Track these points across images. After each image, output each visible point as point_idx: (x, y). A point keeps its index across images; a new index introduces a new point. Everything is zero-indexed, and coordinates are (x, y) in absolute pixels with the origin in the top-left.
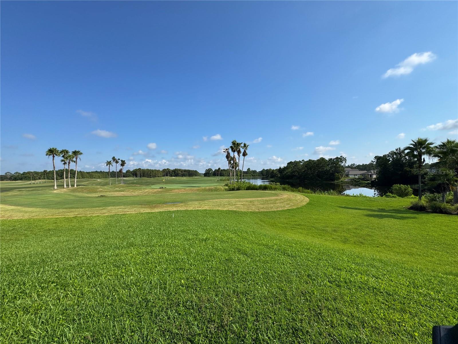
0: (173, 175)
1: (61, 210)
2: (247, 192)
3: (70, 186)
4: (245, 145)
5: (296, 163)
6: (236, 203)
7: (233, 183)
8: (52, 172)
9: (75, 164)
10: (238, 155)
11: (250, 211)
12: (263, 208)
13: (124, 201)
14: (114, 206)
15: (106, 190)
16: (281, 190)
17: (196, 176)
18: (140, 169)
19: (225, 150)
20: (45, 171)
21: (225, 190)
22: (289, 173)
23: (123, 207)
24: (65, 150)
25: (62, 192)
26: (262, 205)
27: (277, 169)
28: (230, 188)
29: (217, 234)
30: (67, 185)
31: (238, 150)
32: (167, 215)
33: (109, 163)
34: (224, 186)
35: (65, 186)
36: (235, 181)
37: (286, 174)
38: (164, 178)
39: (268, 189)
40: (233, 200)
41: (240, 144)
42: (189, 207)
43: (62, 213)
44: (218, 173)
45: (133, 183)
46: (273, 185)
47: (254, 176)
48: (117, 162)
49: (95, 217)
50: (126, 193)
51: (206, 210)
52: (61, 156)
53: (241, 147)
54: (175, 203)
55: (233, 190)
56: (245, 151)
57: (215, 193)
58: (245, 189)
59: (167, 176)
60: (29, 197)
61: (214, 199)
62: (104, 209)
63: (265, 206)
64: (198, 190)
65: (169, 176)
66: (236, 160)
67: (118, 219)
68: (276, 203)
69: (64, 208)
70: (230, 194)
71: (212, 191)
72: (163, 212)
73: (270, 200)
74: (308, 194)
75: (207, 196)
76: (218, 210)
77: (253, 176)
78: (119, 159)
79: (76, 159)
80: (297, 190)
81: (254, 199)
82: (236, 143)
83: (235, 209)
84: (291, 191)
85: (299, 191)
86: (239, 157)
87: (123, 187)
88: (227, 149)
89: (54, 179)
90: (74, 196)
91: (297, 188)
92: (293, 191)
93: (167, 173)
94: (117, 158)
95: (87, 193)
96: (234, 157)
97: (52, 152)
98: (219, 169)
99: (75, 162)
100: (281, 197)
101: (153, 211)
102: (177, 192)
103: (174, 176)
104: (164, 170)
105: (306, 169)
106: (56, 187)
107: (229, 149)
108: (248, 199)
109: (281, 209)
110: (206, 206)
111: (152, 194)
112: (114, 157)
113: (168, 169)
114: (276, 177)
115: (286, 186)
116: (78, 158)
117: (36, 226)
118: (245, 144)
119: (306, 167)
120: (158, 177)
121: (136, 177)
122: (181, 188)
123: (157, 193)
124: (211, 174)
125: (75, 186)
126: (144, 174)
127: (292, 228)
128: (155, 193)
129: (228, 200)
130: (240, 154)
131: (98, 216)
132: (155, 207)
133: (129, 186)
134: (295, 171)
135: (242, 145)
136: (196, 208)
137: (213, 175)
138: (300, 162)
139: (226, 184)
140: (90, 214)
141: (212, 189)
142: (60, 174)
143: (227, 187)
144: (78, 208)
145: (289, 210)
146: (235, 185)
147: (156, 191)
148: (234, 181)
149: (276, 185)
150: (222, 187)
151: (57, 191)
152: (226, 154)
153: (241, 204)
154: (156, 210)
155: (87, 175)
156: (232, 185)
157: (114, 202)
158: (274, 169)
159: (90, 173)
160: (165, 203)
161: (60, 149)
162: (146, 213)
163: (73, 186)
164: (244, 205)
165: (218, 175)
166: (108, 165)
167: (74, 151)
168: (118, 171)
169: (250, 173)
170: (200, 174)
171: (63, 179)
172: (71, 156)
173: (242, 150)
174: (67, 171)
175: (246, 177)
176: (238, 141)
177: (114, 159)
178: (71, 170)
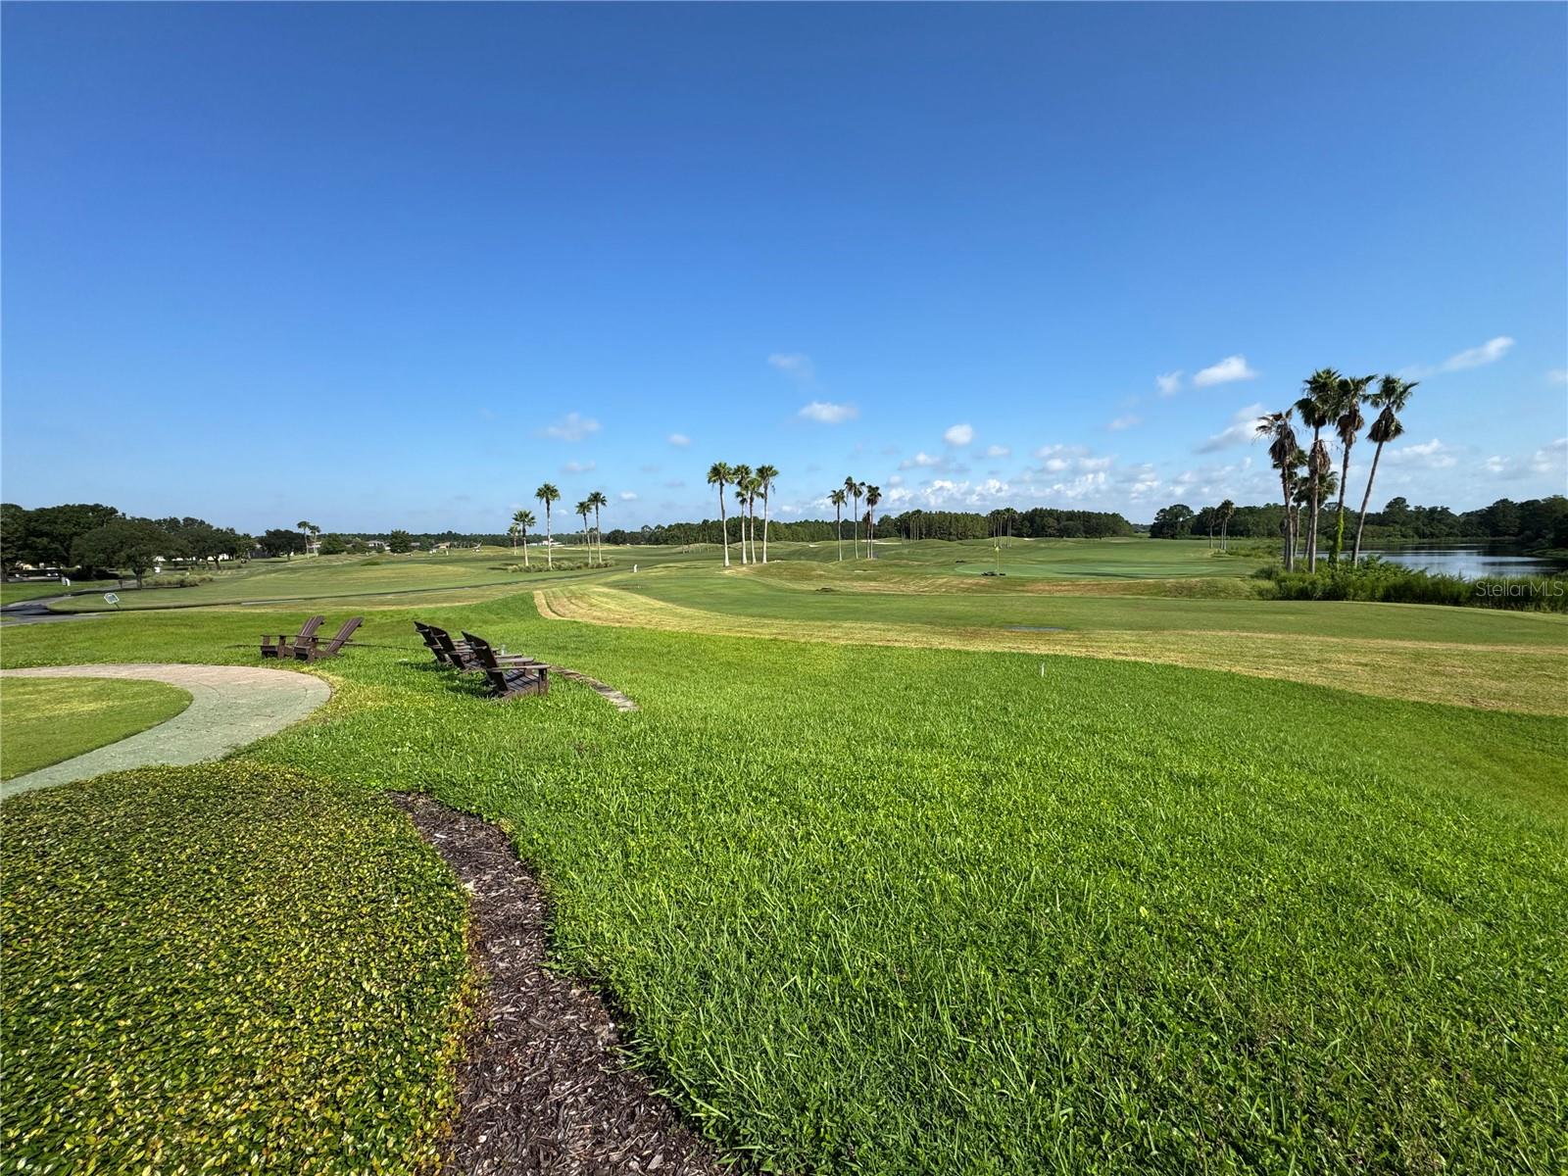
0: (1025, 530)
1: (744, 620)
2: (1394, 610)
3: (754, 560)
4: (1389, 386)
6: (1327, 656)
7: (1304, 567)
8: (717, 525)
9: (762, 501)
10: (1344, 440)
11: (1415, 698)
12: (1507, 694)
13: (882, 609)
14: (857, 620)
15: (831, 575)
17: (1115, 533)
18: (919, 511)
19: (1264, 423)
20: (705, 522)
21: (1260, 594)
23: (879, 625)
24: (743, 467)
25: (740, 576)
26: (1500, 678)
28: (1290, 590)
29: (1252, 771)
30: (748, 559)
31: (1343, 413)
32: (1021, 667)
33: (838, 497)
34: (1252, 577)
35: (745, 561)
38: (995, 539)
40: (1311, 643)
41: (1359, 384)
42: (1099, 647)
43: (746, 626)
44: (1222, 522)
45: (899, 557)
47: (1432, 535)
48: (858, 494)
49: (817, 644)
50: (882, 584)
51: (1176, 668)
52: (736, 481)
53: (1366, 398)
55: (1304, 595)
56: (1387, 417)
57: (1209, 602)
58: (1380, 593)
59: (1005, 534)
60: (683, 583)
61: (1207, 627)
62: (834, 627)
64: (1127, 589)
65: (1013, 535)
66: (1326, 462)
67: (876, 657)
71: (1190, 597)
72: (1003, 654)
73: (1554, 657)
75: (1173, 613)
76: (1231, 677)
77: (1423, 536)
78: (863, 484)
79: (766, 488)
81: (1438, 646)
82: (1335, 384)
83: (1321, 682)
86: (1348, 446)
87: (874, 567)
88: (1278, 417)
89: (722, 542)
90: (764, 585)
93: (1006, 523)
94: (856, 481)
95: (790, 580)
96: (1318, 448)
97: (718, 473)
98: (1227, 504)
99: (762, 496)
101: (971, 648)
102: (1044, 591)
103: (1029, 537)
104: (996, 514)
106: (727, 563)
107: (1289, 414)
108: (1401, 644)
110: (1173, 651)
111: (960, 593)
112: (849, 479)
113: (1008, 510)
116: (769, 486)
117: (704, 651)
118: (1394, 381)
120: (975, 537)
121: (908, 537)
122: (1057, 579)
123: (976, 591)
124: (1182, 527)
125: (765, 561)
126: (929, 527)
128: (968, 590)
129: (1280, 636)
130: (1357, 434)
131: (823, 644)
132: (975, 635)
133: (891, 565)
135: (1374, 388)
136: (1126, 655)
137: (1192, 533)
139: (1263, 571)
140: (804, 635)
141: (1190, 588)
142: (735, 529)
143: (1267, 584)
144: (776, 618)
146: (1314, 575)
147: (973, 584)
148: (1310, 561)
150: (1241, 584)
151: (730, 571)
152: (1272, 437)
153: (1359, 664)
154: (982, 646)
155: (787, 532)
156: (1300, 575)
157: (856, 610)
160: (1009, 625)
161: (732, 465)
162: (949, 650)
163: (759, 559)
164: (1376, 668)
165: (1217, 533)
166: (834, 503)
167: (760, 466)
168: (860, 519)
169: (1403, 524)
170: (1136, 529)
171: (741, 540)
172: (754, 481)
173: (1370, 415)
174: (748, 522)
175: (1383, 541)
176: (1347, 373)
177: (849, 483)
178: (755, 518)
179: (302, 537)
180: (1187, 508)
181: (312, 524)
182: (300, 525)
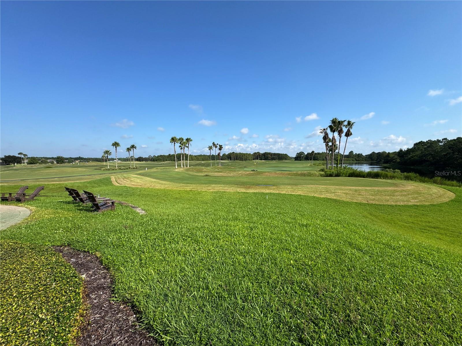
0: (263, 158)
1: (181, 184)
3: (185, 166)
4: (349, 123)
5: (431, 144)
6: (336, 191)
7: (331, 168)
8: (173, 156)
10: (339, 136)
11: (355, 201)
12: (374, 199)
13: (223, 181)
14: (216, 184)
15: (209, 171)
16: (401, 179)
17: (286, 159)
18: (234, 152)
19: (321, 131)
20: (169, 155)
21: (321, 175)
22: (416, 158)
24: (181, 138)
25: (181, 171)
26: (373, 196)
27: (395, 152)
28: (328, 174)
29: (318, 222)
30: (183, 166)
31: (339, 129)
32: (261, 196)
33: (210, 148)
34: (319, 171)
35: (182, 167)
36: (334, 166)
37: (410, 159)
38: (254, 161)
39: (382, 177)
40: (332, 188)
41: (343, 122)
42: (282, 190)
43: (182, 186)
44: (312, 157)
45: (228, 165)
46: (390, 172)
47: (359, 160)
48: (216, 147)
49: (204, 191)
50: (223, 173)
51: (301, 195)
52: (179, 142)
53: (344, 126)
54: (267, 186)
55: (331, 175)
56: (349, 130)
57: (309, 178)
58: (347, 175)
59: (257, 159)
60: (162, 173)
61: (308, 184)
62: (209, 186)
63: (377, 197)
64: (289, 174)
65: (259, 159)
66: (335, 142)
67: (221, 195)
68: (394, 196)
69: (183, 183)
70: (328, 180)
71: (304, 176)
72: (257, 193)
73: (384, 190)
74: (453, 187)
75: (300, 181)
76: (314, 197)
77: (357, 160)
78: (218, 144)
79: (188, 145)
80: (431, 180)
81: (360, 188)
82: (337, 122)
83: (335, 198)
84: (420, 182)
85: (435, 182)
86: (340, 138)
87: (221, 169)
88: (324, 130)
89: (175, 161)
90: (188, 174)
91: (431, 178)
92: (424, 182)
93: (258, 156)
94: (216, 143)
95: (196, 172)
96: (334, 138)
97: (173, 140)
98: (313, 152)
99: (187, 147)
100: (403, 189)
101: (248, 191)
102: (268, 175)
103: (264, 160)
104: (255, 153)
105: (450, 151)
106: (176, 167)
107: (327, 129)
108: (352, 188)
109: (402, 204)
110: (300, 191)
111: (245, 176)
112: (214, 143)
113: (258, 152)
114: (394, 162)
115: (412, 174)
116: (189, 144)
117: (169, 194)
118: (350, 122)
119: (450, 148)
120: (249, 160)
121: (231, 160)
122: (271, 172)
123: (249, 175)
124: (302, 158)
125: (188, 167)
126: (237, 157)
127: (423, 231)
128: (247, 175)
129: (325, 186)
130: (342, 135)
131: (206, 191)
132: (249, 188)
133: (226, 168)
134: (427, 155)
135: (346, 123)
136: (289, 192)
137: (305, 159)
138: (439, 141)
139: (321, 169)
140: (200, 189)
141: (304, 174)
142: (179, 157)
143: (322, 173)
144: (192, 184)
145: (417, 206)
146: (333, 170)
147: (248, 173)
148: (332, 167)
149: (394, 172)
150: (316, 173)
151: (177, 170)
152: (323, 135)
153: (343, 193)
154: (251, 191)
155: (195, 158)
156: (330, 170)
157: (215, 181)
158: (391, 152)
159: (197, 157)
160: (258, 185)
161: (178, 137)
162: (242, 192)
163: (187, 166)
164: (346, 194)
165: (311, 159)
166: (209, 149)
167: (187, 138)
168: (217, 154)
169: (353, 158)
170: (291, 158)
171: (181, 160)
172: (185, 142)
173: (345, 130)
174: (183, 155)
175: (348, 162)
176: (340, 119)
177: (214, 144)
178: (185, 154)
179: (20, 158)
180: (303, 153)
181: (24, 154)
182: (19, 154)
